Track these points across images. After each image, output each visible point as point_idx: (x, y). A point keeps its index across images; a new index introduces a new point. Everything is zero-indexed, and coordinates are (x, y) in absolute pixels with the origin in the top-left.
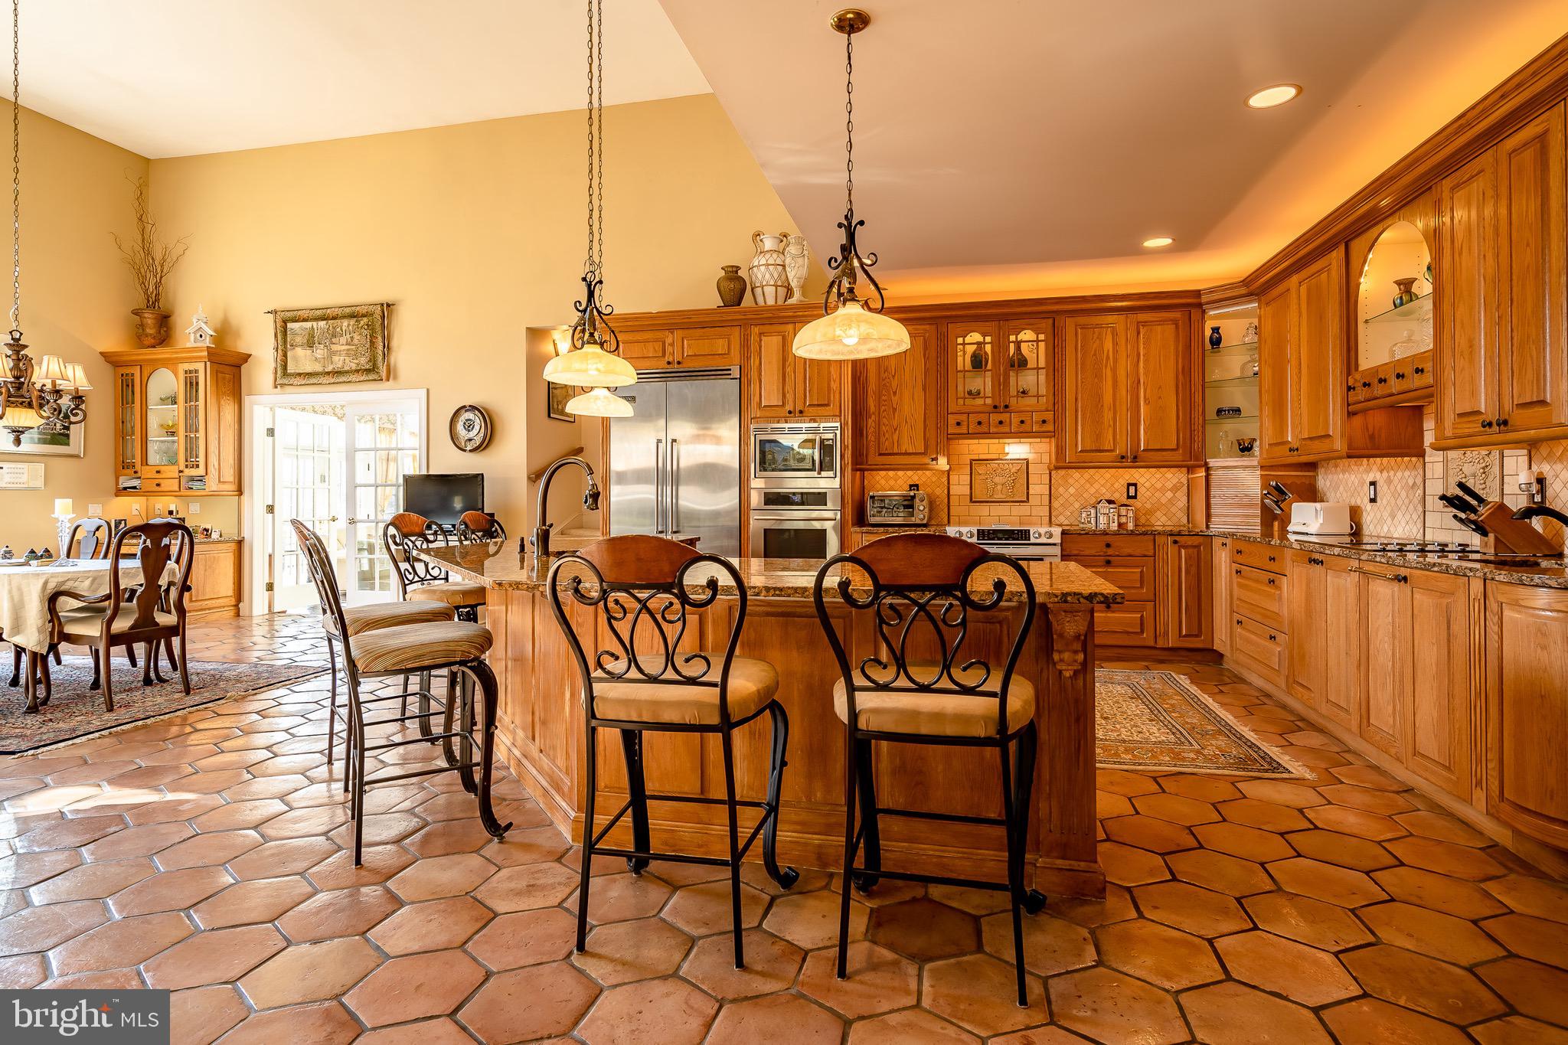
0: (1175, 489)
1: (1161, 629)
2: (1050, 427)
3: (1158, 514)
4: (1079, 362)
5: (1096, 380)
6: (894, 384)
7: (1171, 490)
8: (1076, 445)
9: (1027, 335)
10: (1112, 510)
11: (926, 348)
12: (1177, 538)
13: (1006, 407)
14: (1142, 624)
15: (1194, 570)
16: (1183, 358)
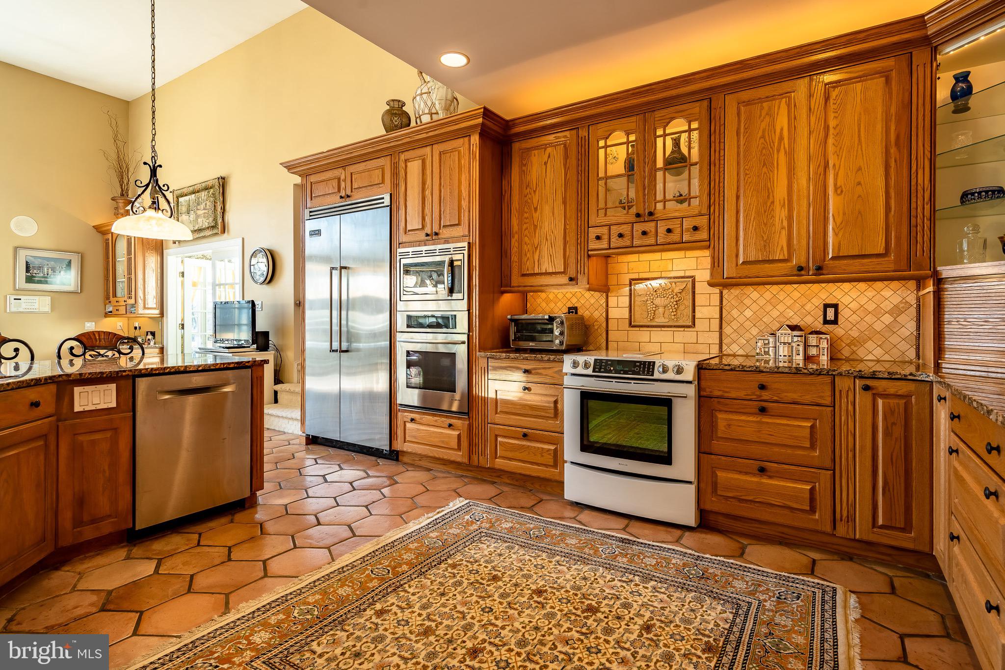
0: (896, 311)
1: (842, 510)
2: (703, 235)
3: (870, 345)
4: (742, 150)
5: (765, 169)
6: (536, 199)
7: (890, 312)
8: (737, 256)
9: (678, 125)
10: (796, 339)
11: (566, 157)
12: (869, 382)
13: (651, 214)
14: (812, 500)
15: (898, 431)
16: (898, 122)
